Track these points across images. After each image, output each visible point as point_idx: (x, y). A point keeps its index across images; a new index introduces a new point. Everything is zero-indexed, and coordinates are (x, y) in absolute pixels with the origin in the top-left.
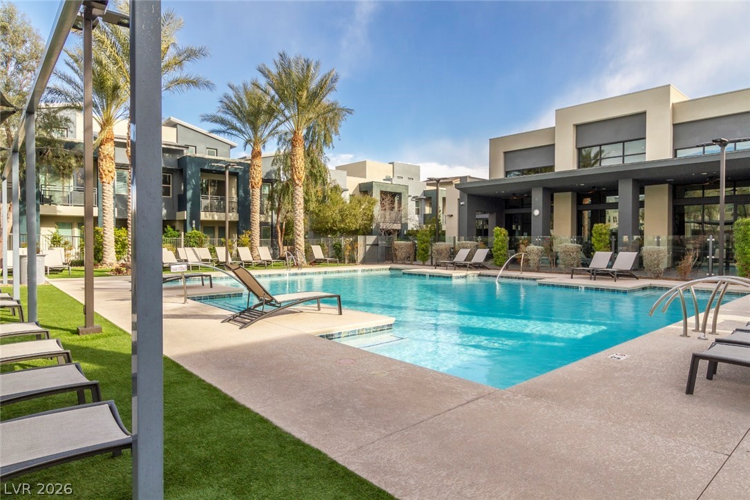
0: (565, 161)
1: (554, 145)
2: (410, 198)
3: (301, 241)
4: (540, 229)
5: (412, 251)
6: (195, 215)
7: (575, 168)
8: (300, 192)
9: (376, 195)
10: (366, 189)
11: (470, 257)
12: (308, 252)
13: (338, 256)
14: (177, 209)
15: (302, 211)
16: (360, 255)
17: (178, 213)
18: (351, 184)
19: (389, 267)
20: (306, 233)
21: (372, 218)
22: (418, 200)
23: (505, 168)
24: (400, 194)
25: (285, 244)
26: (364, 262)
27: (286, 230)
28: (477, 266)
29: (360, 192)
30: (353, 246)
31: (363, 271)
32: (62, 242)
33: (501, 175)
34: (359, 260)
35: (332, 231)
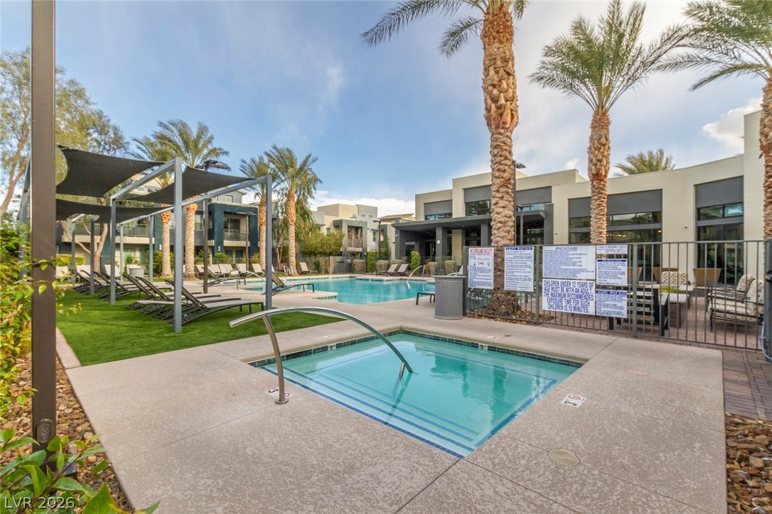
0: (459, 212)
1: (452, 200)
2: (368, 231)
3: (293, 259)
4: (441, 252)
5: (365, 266)
6: (220, 243)
7: (464, 216)
8: (292, 229)
9: (345, 230)
10: (338, 225)
11: (397, 269)
12: (298, 267)
13: (317, 269)
14: (207, 238)
15: (294, 241)
16: (331, 269)
17: (209, 241)
18: (328, 221)
19: (349, 275)
20: (296, 254)
21: (340, 245)
22: (374, 232)
23: (425, 212)
24: (361, 228)
25: (282, 262)
26: (334, 273)
27: (283, 252)
28: (401, 274)
29: (334, 226)
30: (327, 263)
31: (332, 278)
32: (134, 261)
33: (422, 219)
34: (331, 272)
35: (315, 254)
